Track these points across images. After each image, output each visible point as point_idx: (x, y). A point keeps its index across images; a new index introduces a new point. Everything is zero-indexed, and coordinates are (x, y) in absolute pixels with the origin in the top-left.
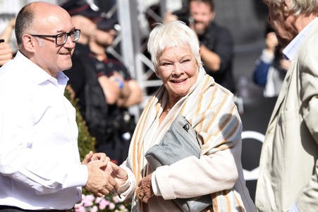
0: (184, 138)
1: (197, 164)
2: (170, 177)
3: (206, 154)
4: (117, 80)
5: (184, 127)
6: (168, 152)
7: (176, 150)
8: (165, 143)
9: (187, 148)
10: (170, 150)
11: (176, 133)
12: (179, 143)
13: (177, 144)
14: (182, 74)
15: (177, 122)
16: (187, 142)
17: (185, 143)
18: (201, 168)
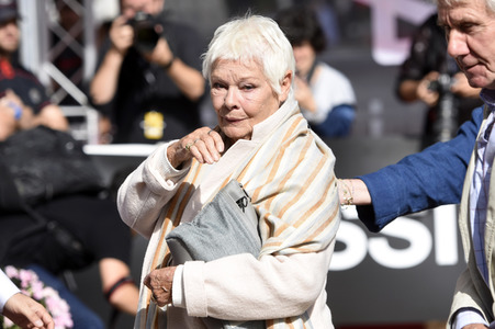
0: (235, 219)
1: (256, 269)
2: (206, 281)
3: (273, 254)
4: (11, 105)
5: (238, 202)
6: (207, 238)
7: (218, 237)
8: (203, 222)
9: (237, 236)
10: (210, 235)
11: (222, 209)
12: (226, 226)
13: (222, 228)
14: (235, 107)
15: (227, 191)
16: (240, 227)
17: (237, 228)
18: (261, 276)
